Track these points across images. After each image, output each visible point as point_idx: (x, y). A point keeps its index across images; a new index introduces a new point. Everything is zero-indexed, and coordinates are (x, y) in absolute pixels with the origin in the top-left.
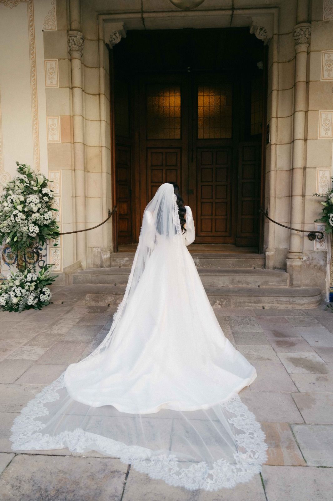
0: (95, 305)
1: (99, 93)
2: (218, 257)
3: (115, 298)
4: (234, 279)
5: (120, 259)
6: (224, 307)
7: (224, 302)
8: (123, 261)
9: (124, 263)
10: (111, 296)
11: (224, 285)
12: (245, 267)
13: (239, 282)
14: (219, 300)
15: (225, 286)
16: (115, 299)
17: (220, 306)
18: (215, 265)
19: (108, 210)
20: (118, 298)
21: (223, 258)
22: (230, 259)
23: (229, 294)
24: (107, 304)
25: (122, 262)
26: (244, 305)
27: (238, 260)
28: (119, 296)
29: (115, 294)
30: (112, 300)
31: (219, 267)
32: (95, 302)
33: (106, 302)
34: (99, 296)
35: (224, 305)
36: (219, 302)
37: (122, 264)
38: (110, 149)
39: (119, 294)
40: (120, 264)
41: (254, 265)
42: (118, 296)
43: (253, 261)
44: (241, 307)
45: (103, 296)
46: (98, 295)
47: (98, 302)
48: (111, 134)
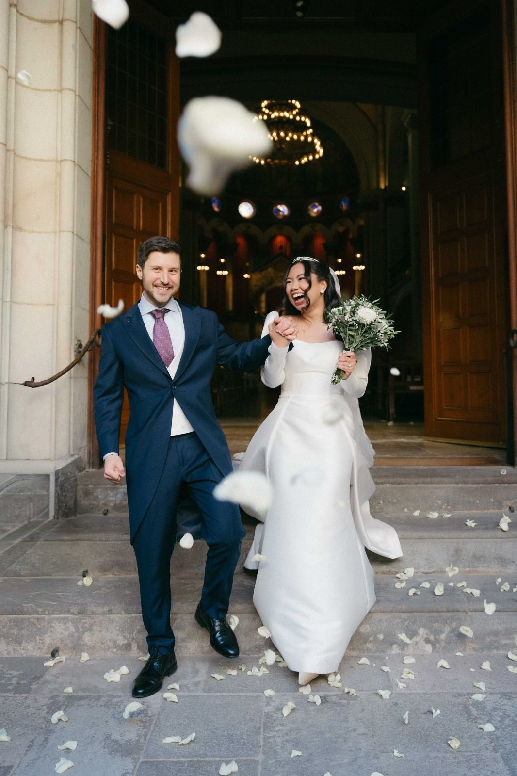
0: (9, 653)
1: (61, 19)
2: (403, 480)
3: (76, 627)
4: (461, 550)
5: (107, 489)
6: (444, 648)
7: (442, 632)
8: (115, 496)
9: (118, 502)
10: (63, 619)
11: (432, 570)
12: (484, 509)
13: (477, 558)
14: (425, 627)
15: (434, 572)
16: (77, 631)
17: (429, 648)
18: (393, 504)
19: (74, 342)
20: (87, 625)
21: (416, 480)
22: (437, 483)
23: (458, 606)
24: (48, 648)
25: (114, 498)
26: (508, 641)
27: (460, 485)
28: (92, 621)
29: (79, 613)
30: (66, 634)
31: (406, 510)
32: (8, 644)
33: (48, 640)
34: (23, 620)
35: (443, 644)
36: (427, 631)
37: (112, 504)
38: (90, 173)
39: (93, 613)
40: (105, 505)
41: (510, 500)
42: (87, 620)
43: (506, 488)
44: (497, 648)
45: (35, 621)
46: (21, 616)
47: (20, 643)
48: (94, 135)
